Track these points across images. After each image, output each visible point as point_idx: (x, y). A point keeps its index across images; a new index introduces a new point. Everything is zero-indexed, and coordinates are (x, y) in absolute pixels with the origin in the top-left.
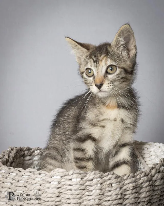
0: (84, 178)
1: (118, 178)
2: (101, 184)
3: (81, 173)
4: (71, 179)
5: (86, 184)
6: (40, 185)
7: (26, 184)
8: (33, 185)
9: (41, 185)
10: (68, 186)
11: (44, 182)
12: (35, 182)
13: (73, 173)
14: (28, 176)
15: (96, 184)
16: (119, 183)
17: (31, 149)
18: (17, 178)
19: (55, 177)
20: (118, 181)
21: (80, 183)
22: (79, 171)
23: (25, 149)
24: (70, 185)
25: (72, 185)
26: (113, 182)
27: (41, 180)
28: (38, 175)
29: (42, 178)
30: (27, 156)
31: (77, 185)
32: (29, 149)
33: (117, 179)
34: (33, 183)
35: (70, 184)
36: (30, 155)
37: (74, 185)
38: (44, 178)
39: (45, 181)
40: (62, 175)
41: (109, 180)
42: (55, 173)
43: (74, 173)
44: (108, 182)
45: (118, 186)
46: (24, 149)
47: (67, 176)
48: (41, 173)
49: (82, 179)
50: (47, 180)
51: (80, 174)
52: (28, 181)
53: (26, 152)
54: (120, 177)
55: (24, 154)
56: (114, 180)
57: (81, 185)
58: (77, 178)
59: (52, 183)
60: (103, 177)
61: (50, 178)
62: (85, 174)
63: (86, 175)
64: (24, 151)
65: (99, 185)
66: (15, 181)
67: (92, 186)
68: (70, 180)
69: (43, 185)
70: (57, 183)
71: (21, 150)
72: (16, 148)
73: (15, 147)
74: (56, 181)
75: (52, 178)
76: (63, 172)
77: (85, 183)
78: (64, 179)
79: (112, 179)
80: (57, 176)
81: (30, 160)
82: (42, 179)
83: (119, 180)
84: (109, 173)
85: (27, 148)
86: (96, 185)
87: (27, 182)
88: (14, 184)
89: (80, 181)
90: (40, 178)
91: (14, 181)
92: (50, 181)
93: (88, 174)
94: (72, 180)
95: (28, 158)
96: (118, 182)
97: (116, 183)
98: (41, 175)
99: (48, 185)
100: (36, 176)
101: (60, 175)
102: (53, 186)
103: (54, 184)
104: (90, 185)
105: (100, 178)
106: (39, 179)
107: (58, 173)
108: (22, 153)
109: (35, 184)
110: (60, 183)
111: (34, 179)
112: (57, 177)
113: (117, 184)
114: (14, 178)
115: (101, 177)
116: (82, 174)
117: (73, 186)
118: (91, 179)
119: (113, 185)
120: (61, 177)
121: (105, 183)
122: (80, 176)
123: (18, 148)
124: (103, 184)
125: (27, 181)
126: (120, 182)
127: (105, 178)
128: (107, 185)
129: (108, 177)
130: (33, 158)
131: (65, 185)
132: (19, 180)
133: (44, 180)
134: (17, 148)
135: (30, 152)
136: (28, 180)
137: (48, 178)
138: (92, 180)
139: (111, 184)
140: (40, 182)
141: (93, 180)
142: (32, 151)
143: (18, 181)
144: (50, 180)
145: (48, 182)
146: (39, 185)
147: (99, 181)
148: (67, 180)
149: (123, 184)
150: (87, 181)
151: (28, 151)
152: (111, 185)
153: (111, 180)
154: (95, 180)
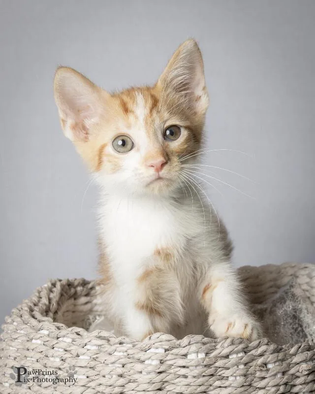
0: (211, 351)
1: (278, 352)
2: (246, 364)
3: (206, 341)
4: (185, 355)
5: (217, 364)
6: (123, 367)
7: (93, 364)
8: (108, 364)
9: (125, 366)
10: (179, 368)
11: (130, 360)
12: (113, 359)
13: (189, 343)
14: (97, 346)
15: (236, 365)
16: (280, 362)
17: (88, 283)
18: (74, 349)
19: (152, 350)
20: (279, 358)
21: (205, 363)
22: (201, 338)
23: (76, 283)
24: (184, 367)
25: (188, 367)
26: (269, 359)
27: (125, 357)
28: (118, 345)
29: (126, 351)
30: (81, 296)
31: (198, 368)
32: (84, 283)
33: (276, 354)
34: (109, 362)
35: (184, 365)
36: (87, 295)
37: (192, 366)
38: (130, 352)
39: (133, 358)
40: (167, 347)
41: (261, 355)
42: (152, 342)
43: (191, 343)
44: (260, 361)
45: (279, 368)
46: (74, 283)
47: (177, 348)
48: (123, 341)
49: (207, 354)
50: (137, 356)
51: (204, 344)
52: (97, 357)
53: (79, 289)
54: (283, 350)
55: (76, 293)
56: (271, 357)
57: (205, 366)
58: (197, 352)
59: (147, 362)
60: (250, 351)
61: (144, 353)
62: (214, 344)
63: (215, 346)
64: (75, 287)
65: (242, 367)
66: (70, 356)
67: (228, 369)
68: (184, 357)
69: (128, 366)
70: (158, 362)
71: (70, 285)
72: (60, 281)
73: (58, 279)
74: (157, 359)
75: (146, 351)
76: (169, 341)
77: (215, 363)
78: (172, 354)
79: (268, 353)
80: (157, 348)
81: (86, 303)
82: (125, 354)
83: (281, 355)
84: (260, 342)
85: (81, 282)
86: (236, 367)
87: (95, 359)
88: (68, 361)
89: (204, 359)
90: (123, 352)
91: (68, 355)
92: (142, 359)
93: (219, 343)
94: (189, 357)
95: (83, 300)
96: (280, 360)
97: (275, 362)
98: (124, 345)
99: (139, 367)
100: (113, 348)
101: (164, 347)
102: (150, 369)
103: (151, 365)
104: (225, 366)
105: (244, 353)
106: (121, 354)
107: (160, 343)
108: (73, 290)
109: (113, 363)
110: (162, 363)
111: (110, 354)
112: (157, 351)
113: (277, 364)
114: (67, 349)
115: (246, 350)
116: (208, 343)
117: (191, 368)
118: (225, 355)
119: (270, 366)
120: (165, 352)
121: (254, 363)
122: (204, 347)
123: (64, 282)
124: (250, 364)
125: (95, 356)
126: (283, 360)
127: (253, 352)
128: (258, 368)
129: (260, 350)
130: (93, 301)
131: (173, 367)
132: (79, 354)
133: (131, 356)
134: (62, 282)
135: (87, 288)
136: (97, 355)
137: (138, 353)
138: (227, 357)
139: (266, 364)
140: (123, 361)
141: (230, 357)
142: (90, 286)
143: (78, 356)
144: (142, 356)
145: (139, 360)
146: (121, 366)
147: (242, 359)
148: (177, 357)
149: (290, 364)
150: (217, 358)
151: (83, 287)
152: (265, 366)
153: (265, 357)
154: (233, 357)
